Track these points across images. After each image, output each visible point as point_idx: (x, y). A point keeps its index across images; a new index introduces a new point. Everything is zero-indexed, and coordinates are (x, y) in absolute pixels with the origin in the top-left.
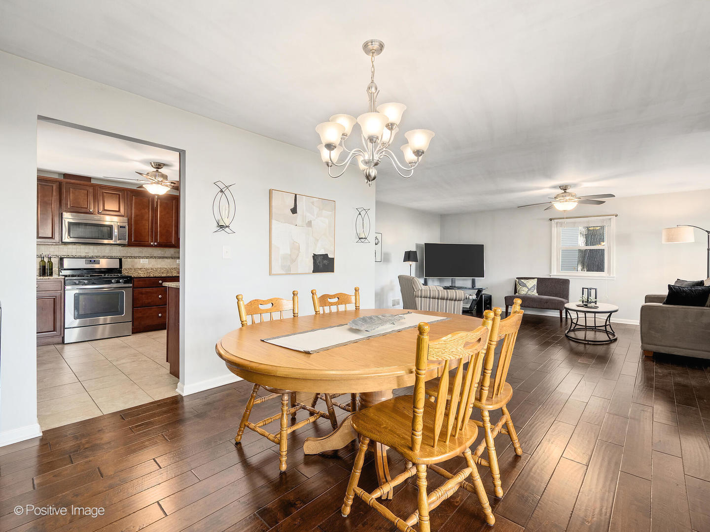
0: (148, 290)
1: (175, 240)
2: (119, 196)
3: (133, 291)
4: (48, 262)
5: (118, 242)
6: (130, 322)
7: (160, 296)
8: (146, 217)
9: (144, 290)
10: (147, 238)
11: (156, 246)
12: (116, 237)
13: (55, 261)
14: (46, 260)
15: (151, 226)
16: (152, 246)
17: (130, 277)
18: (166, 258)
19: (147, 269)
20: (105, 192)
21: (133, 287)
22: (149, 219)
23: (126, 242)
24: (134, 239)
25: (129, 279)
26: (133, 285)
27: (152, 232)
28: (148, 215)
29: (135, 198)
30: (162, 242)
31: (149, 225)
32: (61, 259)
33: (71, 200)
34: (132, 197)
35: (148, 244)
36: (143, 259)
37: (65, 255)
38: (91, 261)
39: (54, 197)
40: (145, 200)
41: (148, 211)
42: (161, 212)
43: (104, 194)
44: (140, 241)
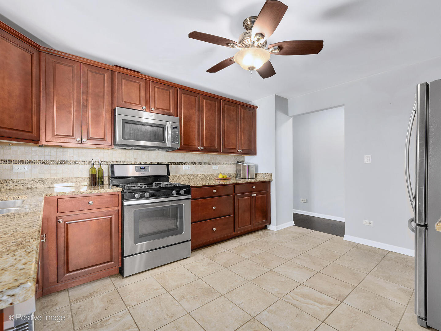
0: (203, 201)
1: (217, 144)
2: (170, 93)
4: (99, 169)
5: (169, 145)
6: (190, 240)
7: (214, 208)
9: (200, 201)
10: (194, 142)
11: (202, 151)
12: (169, 139)
13: (105, 168)
14: (96, 167)
15: (198, 128)
16: (198, 150)
17: (188, 186)
18: (204, 163)
19: (189, 176)
22: (196, 121)
23: (177, 146)
24: (184, 142)
25: (188, 190)
27: (199, 135)
28: (195, 117)
29: (184, 96)
30: (207, 146)
31: (196, 127)
32: (112, 166)
33: (123, 94)
34: (182, 95)
35: (195, 148)
36: (185, 166)
37: (114, 161)
38: (141, 168)
39: (106, 89)
40: (193, 98)
41: (195, 112)
42: (206, 114)
43: (156, 89)
44: (189, 145)
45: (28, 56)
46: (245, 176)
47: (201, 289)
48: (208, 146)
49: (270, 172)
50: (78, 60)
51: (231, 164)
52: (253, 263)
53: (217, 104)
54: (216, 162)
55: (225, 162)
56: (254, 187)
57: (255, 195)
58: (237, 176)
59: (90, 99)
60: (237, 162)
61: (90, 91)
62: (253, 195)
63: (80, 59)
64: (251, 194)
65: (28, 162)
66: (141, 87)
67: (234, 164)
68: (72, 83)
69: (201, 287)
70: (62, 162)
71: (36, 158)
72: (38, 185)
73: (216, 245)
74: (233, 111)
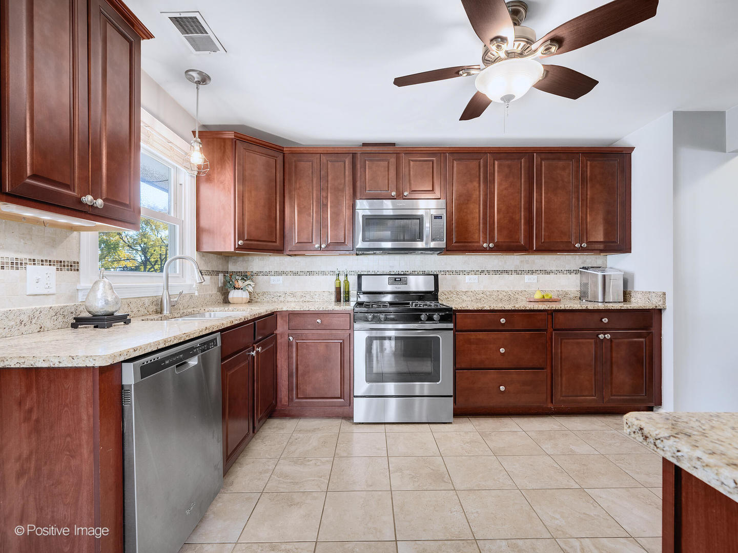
0: (481, 335)
1: (525, 237)
2: (433, 163)
3: (455, 335)
4: (345, 280)
5: (432, 245)
6: (451, 396)
7: (502, 350)
8: (475, 196)
9: (473, 336)
10: (476, 235)
11: (491, 250)
12: (427, 237)
13: (353, 280)
14: (342, 278)
15: (483, 212)
16: (484, 250)
17: (450, 309)
18: (507, 272)
19: (475, 293)
20: (413, 161)
21: (456, 330)
22: (480, 201)
23: (442, 244)
24: (457, 237)
25: (448, 315)
26: (455, 326)
27: (485, 223)
28: (478, 193)
29: (457, 164)
30: (502, 242)
31: (479, 211)
32: (359, 277)
33: (367, 180)
34: (453, 162)
35: (478, 246)
36: (470, 276)
37: (365, 270)
38: (395, 280)
39: (347, 179)
40: (473, 164)
41: (478, 185)
42: (500, 184)
43: (412, 163)
44: (465, 242)
45: (272, 161)
46: (596, 296)
47: (432, 469)
48: (504, 242)
49: (660, 290)
50: (318, 151)
51: (570, 272)
52: (556, 465)
53: (525, 162)
54: (534, 269)
55: (554, 269)
56: (605, 320)
57: (608, 336)
58: (583, 295)
59: (329, 195)
60: (583, 268)
61: (329, 185)
62: (601, 336)
63: (319, 149)
64: (597, 336)
65: (283, 273)
66: (390, 165)
67: (576, 272)
68: (312, 181)
69: (433, 468)
70: (310, 273)
71: (288, 270)
72: (289, 299)
73: (510, 417)
74: (564, 169)
